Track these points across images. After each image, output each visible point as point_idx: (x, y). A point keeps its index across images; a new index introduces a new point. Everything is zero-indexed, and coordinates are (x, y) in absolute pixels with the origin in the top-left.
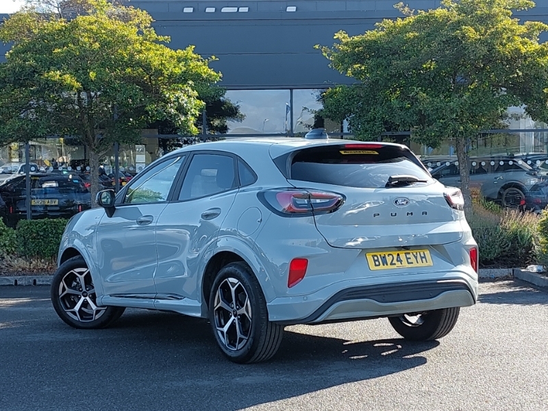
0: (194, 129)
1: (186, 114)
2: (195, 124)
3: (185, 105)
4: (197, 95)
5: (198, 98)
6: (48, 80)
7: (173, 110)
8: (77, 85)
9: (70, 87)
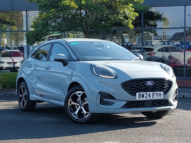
0: (131, 26)
1: (128, 19)
2: (132, 24)
3: (128, 15)
4: (134, 10)
5: (134, 11)
6: (64, 5)
7: (121, 18)
8: (77, 7)
9: (73, 8)
